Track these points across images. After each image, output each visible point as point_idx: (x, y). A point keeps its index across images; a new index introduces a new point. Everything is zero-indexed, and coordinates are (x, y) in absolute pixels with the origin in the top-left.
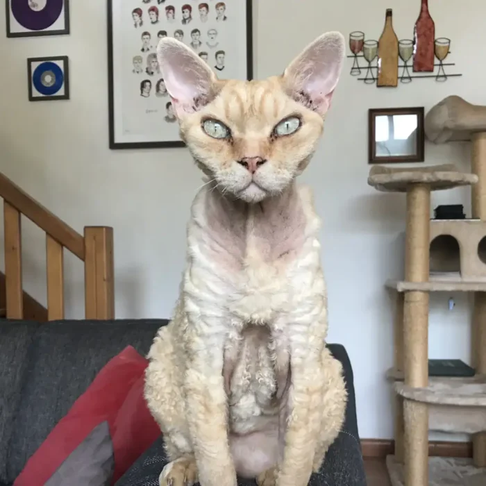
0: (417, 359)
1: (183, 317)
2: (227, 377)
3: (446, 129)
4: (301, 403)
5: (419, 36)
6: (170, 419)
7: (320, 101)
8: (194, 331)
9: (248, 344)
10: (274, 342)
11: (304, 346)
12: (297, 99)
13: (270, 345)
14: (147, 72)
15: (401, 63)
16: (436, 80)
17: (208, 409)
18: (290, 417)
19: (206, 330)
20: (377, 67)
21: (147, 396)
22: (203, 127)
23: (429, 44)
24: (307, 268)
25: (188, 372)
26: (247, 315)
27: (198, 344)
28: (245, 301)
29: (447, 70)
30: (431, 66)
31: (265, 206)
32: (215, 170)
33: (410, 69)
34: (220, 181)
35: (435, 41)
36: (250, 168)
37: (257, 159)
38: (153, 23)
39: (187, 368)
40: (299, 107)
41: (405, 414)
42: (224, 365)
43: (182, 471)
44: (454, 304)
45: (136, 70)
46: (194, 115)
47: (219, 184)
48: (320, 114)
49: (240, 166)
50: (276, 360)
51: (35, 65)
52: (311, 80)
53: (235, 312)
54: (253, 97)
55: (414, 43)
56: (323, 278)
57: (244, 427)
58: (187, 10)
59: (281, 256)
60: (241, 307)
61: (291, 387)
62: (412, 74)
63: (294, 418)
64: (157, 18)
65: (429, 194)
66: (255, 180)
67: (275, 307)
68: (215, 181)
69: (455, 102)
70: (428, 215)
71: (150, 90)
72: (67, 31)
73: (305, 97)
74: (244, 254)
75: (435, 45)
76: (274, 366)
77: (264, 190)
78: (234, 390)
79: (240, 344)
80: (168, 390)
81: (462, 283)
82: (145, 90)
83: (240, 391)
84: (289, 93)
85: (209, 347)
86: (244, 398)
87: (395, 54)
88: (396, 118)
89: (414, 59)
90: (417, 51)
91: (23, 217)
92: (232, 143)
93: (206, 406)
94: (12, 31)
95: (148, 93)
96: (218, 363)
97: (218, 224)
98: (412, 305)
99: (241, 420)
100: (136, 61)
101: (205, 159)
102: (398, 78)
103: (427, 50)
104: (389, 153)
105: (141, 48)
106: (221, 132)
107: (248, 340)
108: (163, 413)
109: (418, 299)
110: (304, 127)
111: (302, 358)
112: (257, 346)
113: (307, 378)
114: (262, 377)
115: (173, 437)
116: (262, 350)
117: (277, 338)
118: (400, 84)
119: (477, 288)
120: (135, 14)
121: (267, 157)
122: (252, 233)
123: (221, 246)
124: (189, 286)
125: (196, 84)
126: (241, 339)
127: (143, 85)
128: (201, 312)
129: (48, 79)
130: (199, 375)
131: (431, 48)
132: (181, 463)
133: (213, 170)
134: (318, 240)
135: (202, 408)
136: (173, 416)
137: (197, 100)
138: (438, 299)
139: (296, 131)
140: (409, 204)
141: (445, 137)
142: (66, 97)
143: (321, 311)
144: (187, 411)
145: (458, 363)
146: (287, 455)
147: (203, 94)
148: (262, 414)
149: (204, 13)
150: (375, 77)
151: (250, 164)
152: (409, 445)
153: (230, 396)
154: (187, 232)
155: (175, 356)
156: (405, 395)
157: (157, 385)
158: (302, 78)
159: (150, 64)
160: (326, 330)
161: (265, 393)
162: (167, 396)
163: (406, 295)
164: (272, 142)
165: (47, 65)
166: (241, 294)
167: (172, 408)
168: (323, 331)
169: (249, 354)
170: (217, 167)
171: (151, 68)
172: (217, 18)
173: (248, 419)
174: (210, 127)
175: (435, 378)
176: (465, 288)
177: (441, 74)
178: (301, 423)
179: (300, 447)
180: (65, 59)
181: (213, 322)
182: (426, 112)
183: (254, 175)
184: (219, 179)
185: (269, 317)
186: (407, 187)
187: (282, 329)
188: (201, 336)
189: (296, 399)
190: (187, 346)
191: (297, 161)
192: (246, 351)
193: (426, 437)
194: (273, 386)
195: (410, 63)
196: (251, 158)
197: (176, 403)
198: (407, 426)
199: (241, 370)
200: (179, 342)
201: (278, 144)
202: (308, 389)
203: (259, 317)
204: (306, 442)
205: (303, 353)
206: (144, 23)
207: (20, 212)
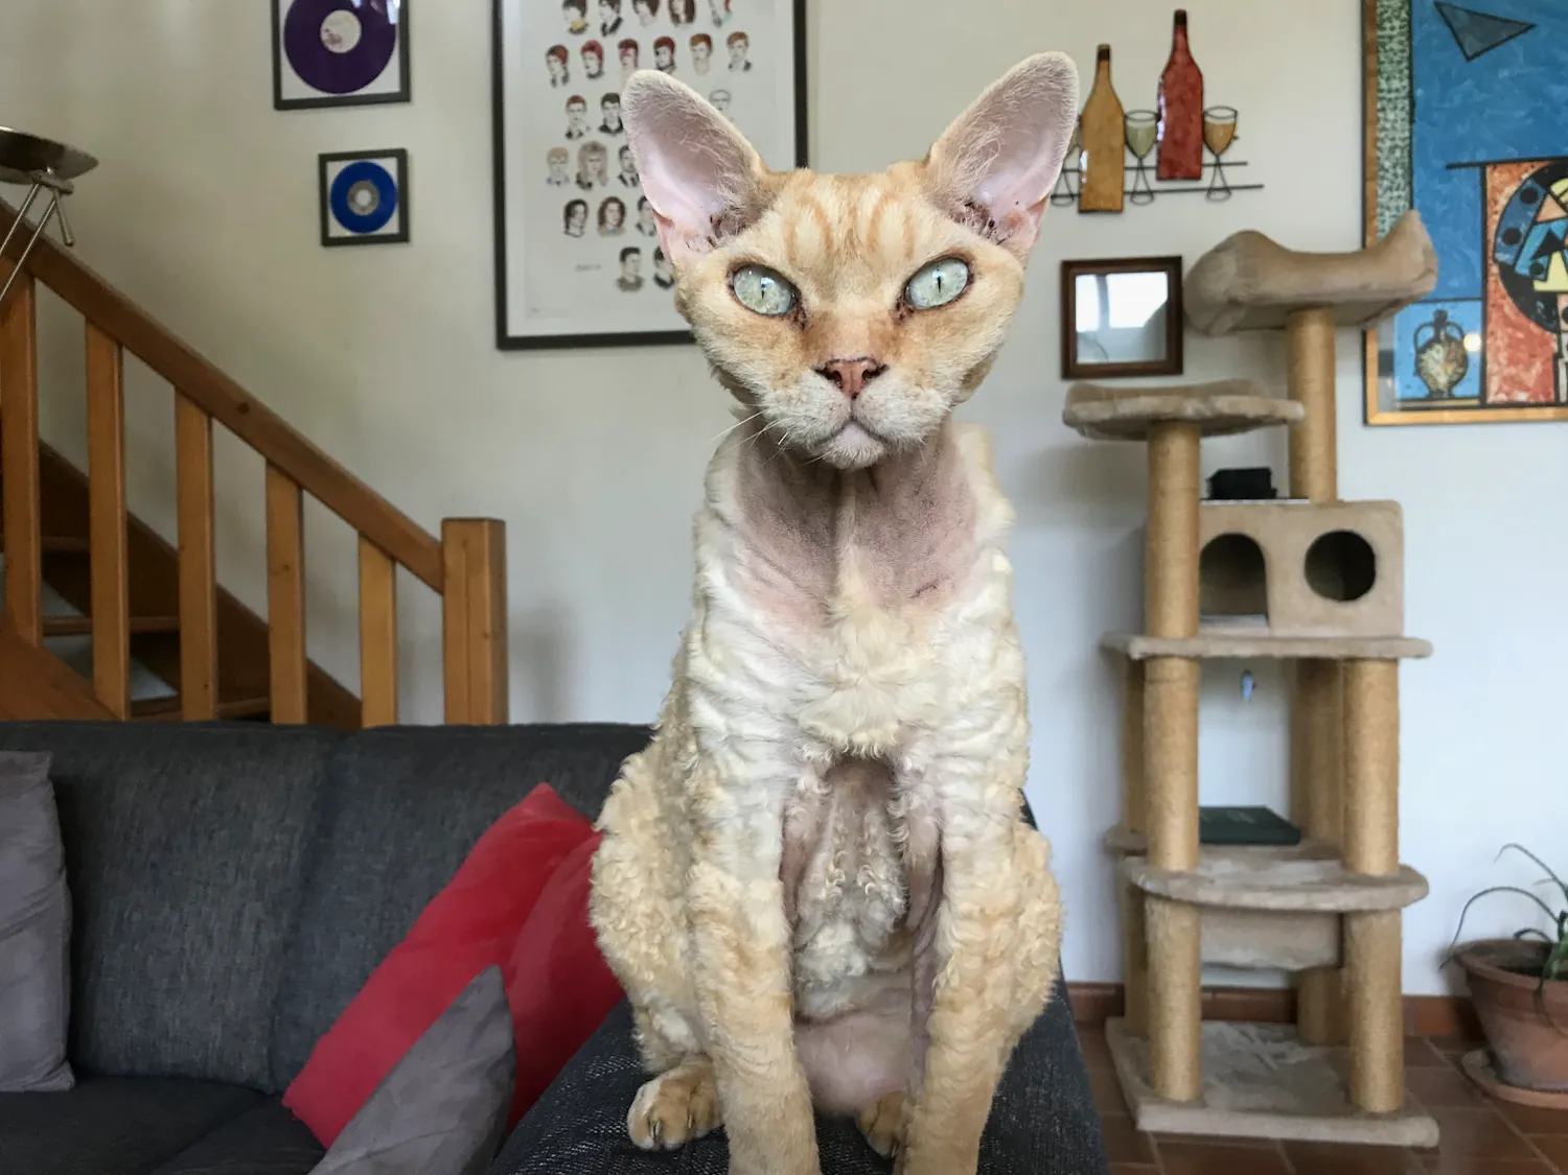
0: (1175, 807)
1: (685, 738)
2: (791, 881)
3: (1234, 303)
4: (965, 943)
5: (1168, 104)
6: (649, 976)
7: (1014, 223)
8: (712, 773)
9: (840, 804)
10: (903, 799)
11: (974, 810)
12: (959, 218)
13: (892, 805)
14: (579, 181)
15: (1131, 161)
16: (1208, 196)
17: (745, 960)
18: (941, 979)
19: (740, 770)
20: (1079, 171)
21: (597, 920)
22: (732, 287)
23: (1191, 120)
24: (980, 622)
25: (695, 868)
26: (840, 737)
27: (721, 803)
28: (835, 700)
29: (1233, 176)
30: (1196, 167)
31: (881, 475)
32: (760, 392)
33: (1151, 175)
34: (774, 418)
35: (1203, 115)
36: (848, 387)
37: (865, 365)
38: (591, 76)
39: (693, 861)
40: (965, 236)
41: (1149, 929)
42: (784, 854)
43: (682, 1100)
44: (1254, 686)
45: (555, 179)
46: (709, 256)
47: (771, 425)
48: (1015, 252)
49: (822, 381)
50: (907, 842)
51: (335, 169)
52: (993, 171)
53: (812, 728)
54: (853, 212)
55: (1158, 117)
56: (1019, 647)
57: (826, 1003)
58: (664, 50)
59: (918, 592)
60: (825, 715)
61: (943, 909)
62: (1155, 185)
63: (951, 979)
64: (600, 65)
65: (1197, 443)
66: (859, 413)
67: (905, 716)
68: (761, 416)
69: (1252, 245)
70: (1195, 490)
71: (583, 222)
72: (403, 96)
73: (980, 215)
74: (834, 591)
75: (1204, 123)
76: (901, 855)
77: (881, 439)
78: (806, 911)
79: (823, 803)
80: (643, 907)
81: (1272, 639)
82: (575, 221)
83: (819, 914)
84: (941, 201)
85: (746, 813)
86: (828, 931)
87: (1118, 140)
88: (1115, 280)
89: (1159, 153)
90: (1166, 134)
91: (308, 498)
92: (803, 325)
93: (740, 952)
94: (286, 95)
95: (582, 227)
96: (770, 849)
97: (769, 517)
98: (1163, 688)
99: (820, 986)
100: (554, 159)
101: (736, 365)
102: (1125, 193)
103: (1187, 133)
104: (1106, 356)
105: (565, 130)
106: (777, 297)
107: (841, 791)
108: (631, 961)
109: (1176, 675)
110: (979, 285)
111: (968, 836)
112: (862, 808)
113: (981, 884)
114: (873, 880)
115: (658, 1016)
116: (873, 818)
117: (911, 788)
118: (1128, 205)
119: (1305, 651)
120: (552, 58)
121: (888, 360)
122: (851, 539)
123: (780, 570)
124: (700, 666)
125: (714, 182)
126: (825, 791)
127: (569, 211)
128: (730, 729)
129: (364, 199)
130: (723, 878)
131: (1196, 131)
132: (679, 1082)
133: (754, 390)
134: (1005, 554)
135: (730, 956)
136: (657, 969)
137: (719, 222)
138: (1218, 674)
139: (960, 296)
140: (1154, 466)
141: (1228, 321)
142: (403, 236)
143: (1013, 724)
144: (695, 963)
145: (1262, 815)
146: (934, 1065)
147: (732, 208)
148: (870, 972)
149: (702, 55)
150: (1075, 190)
151: (846, 375)
152: (1158, 997)
153: (796, 924)
154: (696, 536)
155: (664, 828)
156: (1149, 886)
157: (619, 893)
158: (972, 168)
159: (586, 167)
160: (1026, 768)
161: (879, 916)
162: (641, 922)
163: (1148, 665)
164: (900, 321)
165: (362, 168)
166: (827, 684)
167: (655, 951)
168: (1019, 772)
169: (840, 826)
170: (768, 384)
171: (587, 174)
172: (730, 66)
173: (836, 984)
174: (750, 284)
175: (1212, 848)
176: (1278, 651)
177: (1218, 183)
178: (970, 992)
179: (962, 1048)
180: (401, 156)
181: (758, 751)
182: (1188, 265)
183: (857, 400)
184: (770, 412)
185: (892, 741)
186: (1150, 429)
187: (922, 769)
188: (730, 784)
189: (956, 934)
190: (694, 807)
191: (962, 369)
192: (835, 820)
193: (1197, 979)
194: (897, 900)
195: (1151, 160)
196: (851, 362)
197: (663, 938)
198: (1154, 956)
199: (822, 862)
200: (669, 795)
201: (916, 327)
202: (982, 911)
203: (868, 740)
204: (978, 1035)
205: (972, 825)
206: (572, 78)
207: (300, 487)
